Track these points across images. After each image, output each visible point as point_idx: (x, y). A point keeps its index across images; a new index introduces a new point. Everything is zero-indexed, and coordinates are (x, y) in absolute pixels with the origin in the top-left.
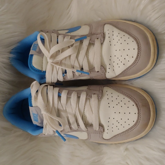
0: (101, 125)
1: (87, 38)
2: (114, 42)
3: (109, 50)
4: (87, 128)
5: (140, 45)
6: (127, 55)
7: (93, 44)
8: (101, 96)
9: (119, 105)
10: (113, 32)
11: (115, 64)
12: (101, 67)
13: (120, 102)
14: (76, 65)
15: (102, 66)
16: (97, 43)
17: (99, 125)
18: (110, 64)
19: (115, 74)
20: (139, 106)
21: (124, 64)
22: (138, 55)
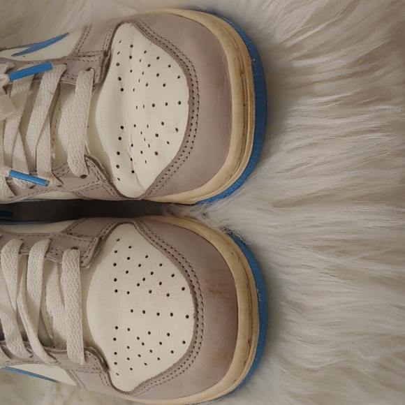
0: (91, 348)
1: (53, 70)
2: (130, 81)
3: (117, 107)
4: (54, 355)
5: (195, 90)
6: (163, 123)
7: (71, 88)
8: (90, 256)
9: (145, 287)
10: (132, 46)
11: (134, 153)
12: (86, 161)
13: (148, 277)
14: (19, 154)
15: (90, 158)
16: (83, 85)
17: (85, 349)
18: (118, 153)
19: (140, 185)
20: (198, 293)
21: (156, 154)
22: (190, 124)
